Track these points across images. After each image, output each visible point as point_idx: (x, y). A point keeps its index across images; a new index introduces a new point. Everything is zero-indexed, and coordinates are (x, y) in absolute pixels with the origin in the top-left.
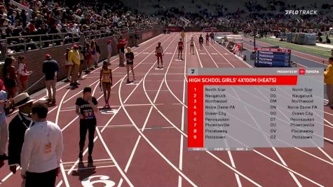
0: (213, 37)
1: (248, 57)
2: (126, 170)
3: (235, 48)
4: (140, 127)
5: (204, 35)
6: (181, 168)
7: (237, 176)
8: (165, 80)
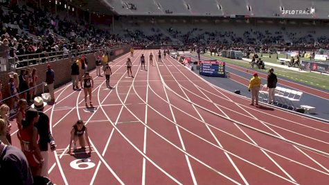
0: (169, 53)
1: (195, 68)
2: (103, 155)
3: (185, 61)
4: (114, 122)
5: (162, 51)
6: (145, 152)
7: (187, 157)
8: (133, 85)
